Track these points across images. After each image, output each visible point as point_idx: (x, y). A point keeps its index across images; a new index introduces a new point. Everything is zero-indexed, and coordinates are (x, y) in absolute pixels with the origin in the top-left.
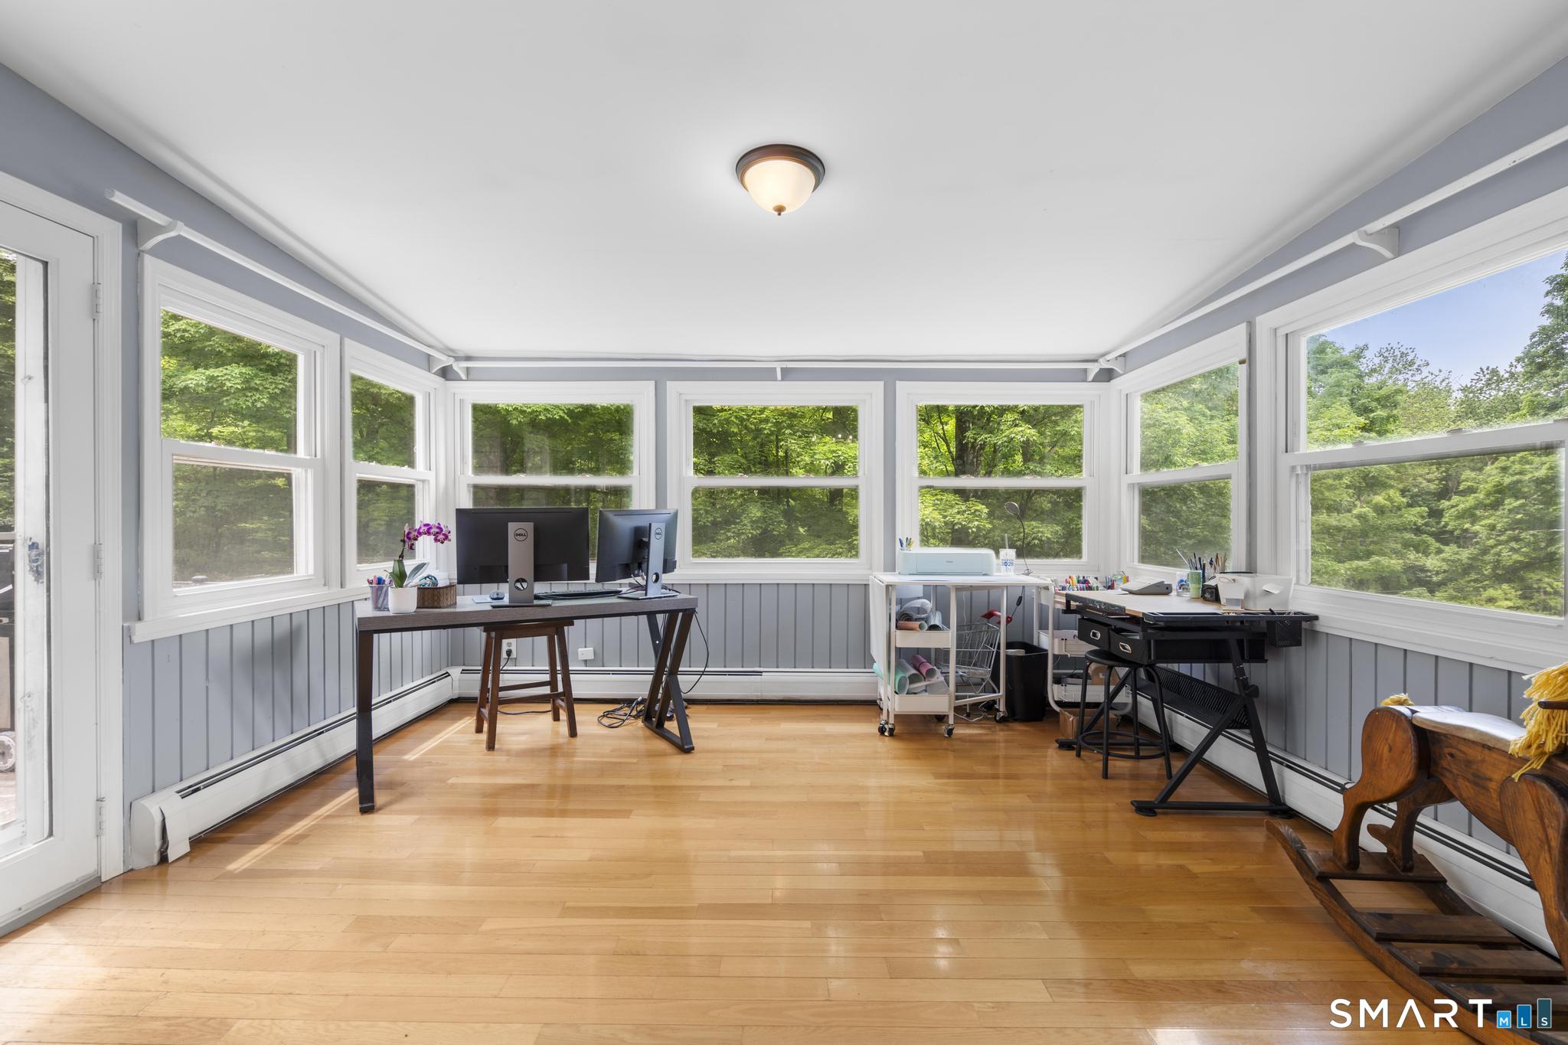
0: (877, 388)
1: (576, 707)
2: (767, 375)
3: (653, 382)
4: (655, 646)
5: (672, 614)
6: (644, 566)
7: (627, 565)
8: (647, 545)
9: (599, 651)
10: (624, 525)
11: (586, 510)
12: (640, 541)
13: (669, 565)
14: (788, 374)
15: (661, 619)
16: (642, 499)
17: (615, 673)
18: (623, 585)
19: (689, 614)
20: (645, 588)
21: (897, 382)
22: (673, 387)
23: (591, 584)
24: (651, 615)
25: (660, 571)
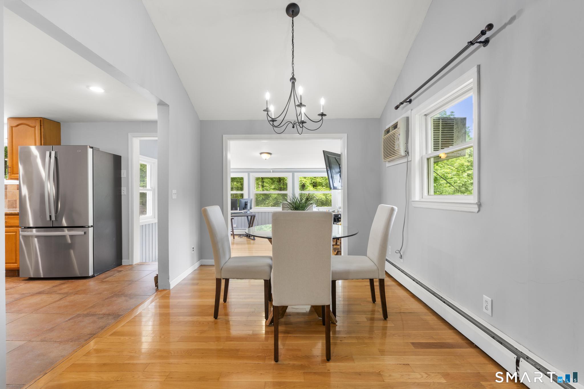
0: (291, 174)
1: (235, 236)
2: (270, 172)
3: (247, 173)
4: (248, 224)
5: (252, 216)
6: (247, 208)
7: (244, 208)
8: (247, 204)
9: (237, 225)
10: (243, 201)
11: (237, 199)
12: (246, 204)
13: (251, 208)
14: (273, 172)
15: (249, 217)
16: (246, 197)
17: (240, 229)
18: (243, 211)
19: (254, 216)
20: (247, 212)
21: (295, 173)
22: (251, 174)
23: (238, 211)
24: (247, 217)
25: (249, 209)
